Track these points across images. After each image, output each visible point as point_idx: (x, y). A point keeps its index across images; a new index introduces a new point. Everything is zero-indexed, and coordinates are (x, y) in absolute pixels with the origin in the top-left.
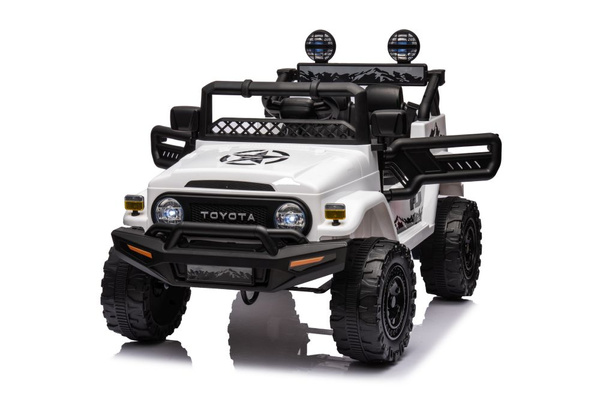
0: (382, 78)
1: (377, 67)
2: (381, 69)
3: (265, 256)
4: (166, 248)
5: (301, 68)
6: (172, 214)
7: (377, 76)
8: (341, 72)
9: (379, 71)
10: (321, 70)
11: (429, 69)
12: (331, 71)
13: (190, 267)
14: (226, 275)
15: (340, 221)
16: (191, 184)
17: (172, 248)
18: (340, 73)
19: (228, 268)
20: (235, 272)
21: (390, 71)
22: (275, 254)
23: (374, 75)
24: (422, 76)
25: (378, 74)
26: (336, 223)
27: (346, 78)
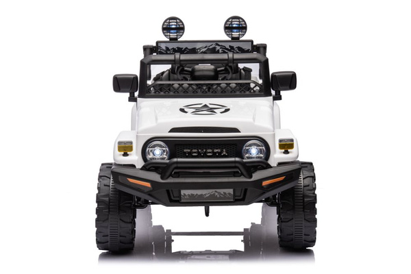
0: (221, 50)
1: (217, 42)
2: (220, 44)
3: (242, 179)
4: (162, 178)
5: (159, 45)
6: (158, 153)
7: (217, 49)
8: (190, 46)
9: (219, 45)
10: (175, 45)
11: (255, 44)
12: (183, 46)
13: (183, 192)
14: (212, 196)
15: (289, 150)
16: (173, 130)
17: (167, 178)
18: (189, 48)
19: (214, 190)
20: (219, 193)
21: (227, 45)
22: (251, 177)
23: (215, 48)
24: (250, 48)
25: (218, 48)
26: (286, 152)
27: (194, 51)
